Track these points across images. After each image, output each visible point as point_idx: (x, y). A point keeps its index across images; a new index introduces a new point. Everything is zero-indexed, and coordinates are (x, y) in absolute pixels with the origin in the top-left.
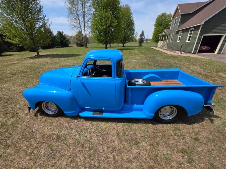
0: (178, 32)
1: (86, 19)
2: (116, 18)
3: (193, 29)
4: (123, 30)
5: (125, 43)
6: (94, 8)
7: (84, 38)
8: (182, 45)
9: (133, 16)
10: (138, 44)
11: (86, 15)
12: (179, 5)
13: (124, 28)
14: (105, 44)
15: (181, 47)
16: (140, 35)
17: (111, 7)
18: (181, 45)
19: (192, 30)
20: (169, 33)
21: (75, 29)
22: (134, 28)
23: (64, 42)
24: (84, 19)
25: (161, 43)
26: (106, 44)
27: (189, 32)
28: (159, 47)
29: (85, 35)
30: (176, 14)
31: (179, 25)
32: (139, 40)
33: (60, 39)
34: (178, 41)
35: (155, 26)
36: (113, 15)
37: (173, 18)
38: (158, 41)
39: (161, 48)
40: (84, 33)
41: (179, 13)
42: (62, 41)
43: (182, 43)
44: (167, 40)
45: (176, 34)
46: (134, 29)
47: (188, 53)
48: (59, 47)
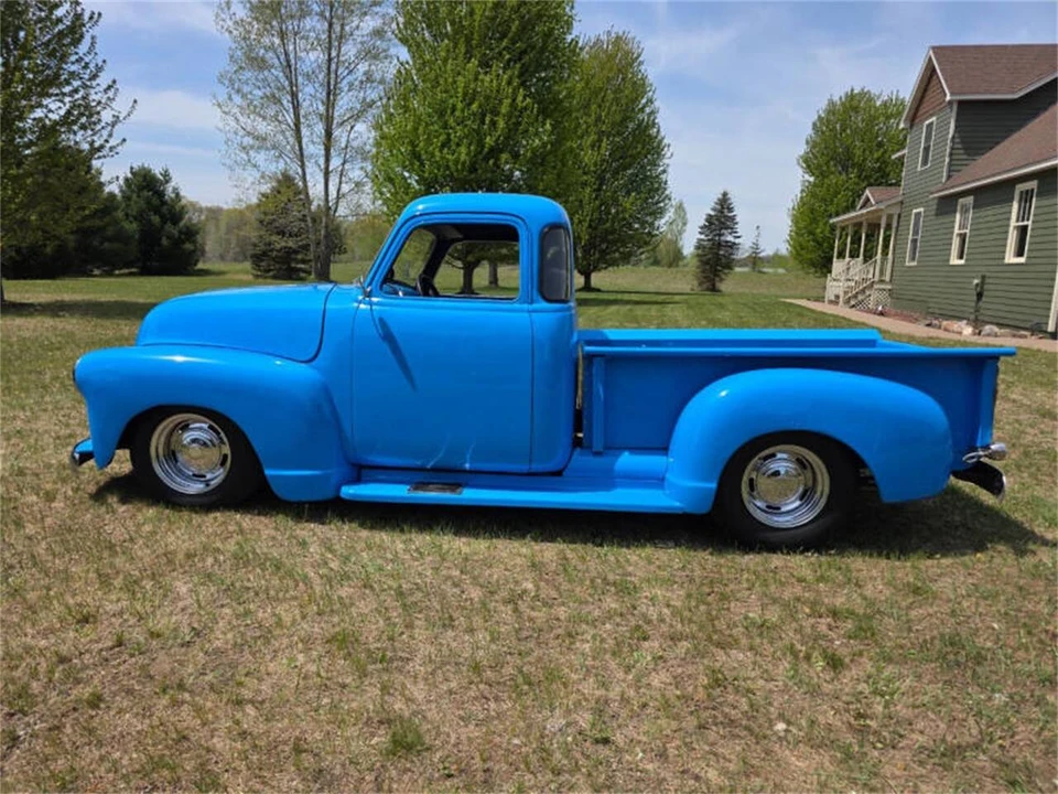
0: (947, 205)
1: (345, 103)
2: (549, 107)
3: (1033, 184)
4: (585, 184)
5: (596, 269)
6: (404, 41)
7: (314, 220)
8: (983, 283)
9: (657, 104)
10: (696, 283)
11: (344, 85)
12: (937, 50)
13: (592, 168)
14: (459, 264)
15: (980, 295)
16: (702, 222)
17: (514, 42)
18: (976, 281)
19: (1027, 191)
20: (895, 211)
21: (260, 158)
22: (664, 171)
23: (165, 242)
24: (330, 104)
25: (845, 273)
26: (470, 258)
27: (1015, 205)
28: (837, 297)
29: (327, 200)
30: (927, 98)
31: (950, 164)
32: (698, 255)
33: (140, 217)
34: (955, 261)
35: (808, 166)
36: (527, 88)
37: (913, 119)
38: (832, 263)
39: (847, 302)
40: (321, 187)
41: (945, 95)
42: (149, 236)
43: (984, 269)
44: (885, 252)
45: (937, 215)
46: (663, 177)
47: (1023, 332)
48: (126, 271)
